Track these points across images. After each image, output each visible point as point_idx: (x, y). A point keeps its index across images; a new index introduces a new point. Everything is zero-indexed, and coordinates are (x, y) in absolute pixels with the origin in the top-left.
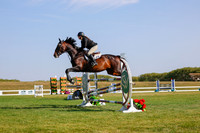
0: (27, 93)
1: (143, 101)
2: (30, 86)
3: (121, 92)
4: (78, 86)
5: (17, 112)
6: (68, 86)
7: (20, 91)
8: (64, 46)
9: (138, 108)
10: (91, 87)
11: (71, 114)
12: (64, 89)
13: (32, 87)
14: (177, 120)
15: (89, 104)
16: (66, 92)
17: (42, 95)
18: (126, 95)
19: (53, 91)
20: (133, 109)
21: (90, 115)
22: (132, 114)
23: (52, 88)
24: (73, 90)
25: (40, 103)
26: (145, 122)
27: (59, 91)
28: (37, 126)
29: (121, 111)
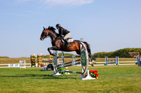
0: (14, 66)
1: (96, 71)
2: (16, 61)
3: (81, 65)
4: (50, 61)
5: (7, 79)
6: (43, 61)
7: (9, 65)
8: (47, 32)
9: (93, 77)
10: (59, 62)
11: (46, 81)
12: (40, 63)
13: (18, 62)
14: (120, 85)
15: (58, 74)
16: (42, 66)
17: (25, 67)
18: (84, 67)
19: (32, 65)
20: (89, 77)
21: (59, 81)
22: (88, 80)
23: (32, 62)
24: (47, 64)
25: (23, 73)
26: (98, 86)
27: (37, 64)
28: (21, 89)
29: (81, 79)
